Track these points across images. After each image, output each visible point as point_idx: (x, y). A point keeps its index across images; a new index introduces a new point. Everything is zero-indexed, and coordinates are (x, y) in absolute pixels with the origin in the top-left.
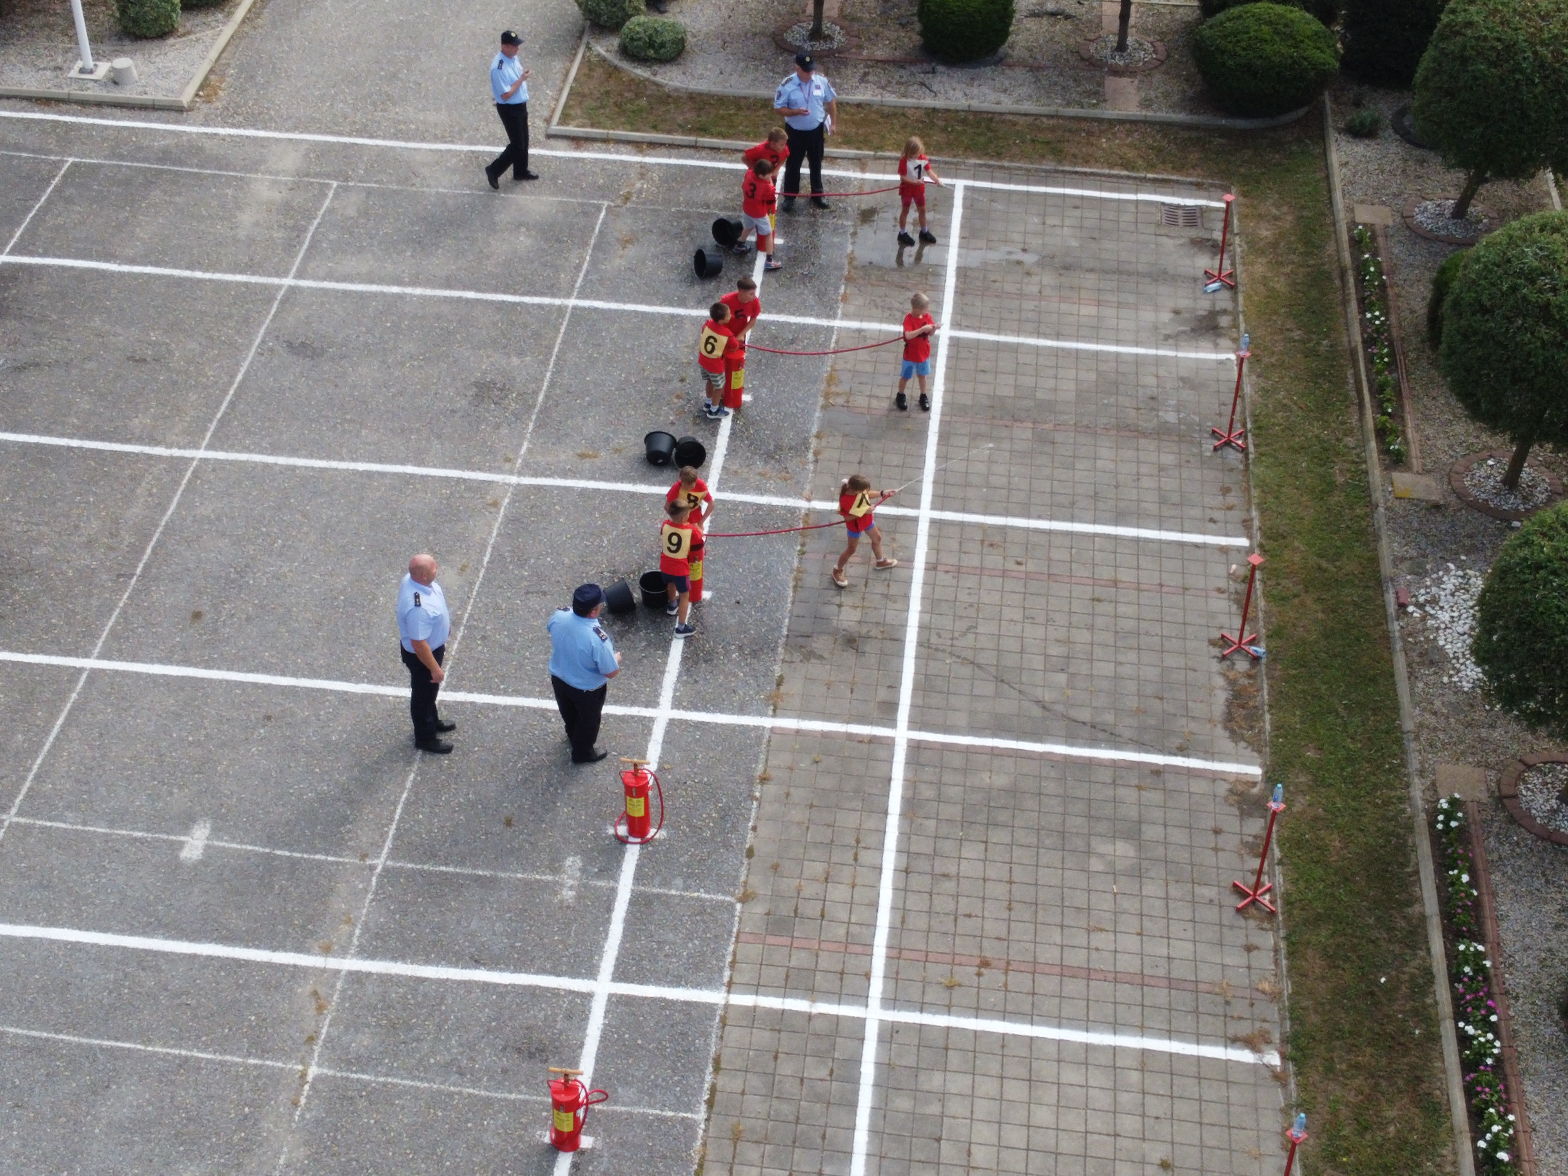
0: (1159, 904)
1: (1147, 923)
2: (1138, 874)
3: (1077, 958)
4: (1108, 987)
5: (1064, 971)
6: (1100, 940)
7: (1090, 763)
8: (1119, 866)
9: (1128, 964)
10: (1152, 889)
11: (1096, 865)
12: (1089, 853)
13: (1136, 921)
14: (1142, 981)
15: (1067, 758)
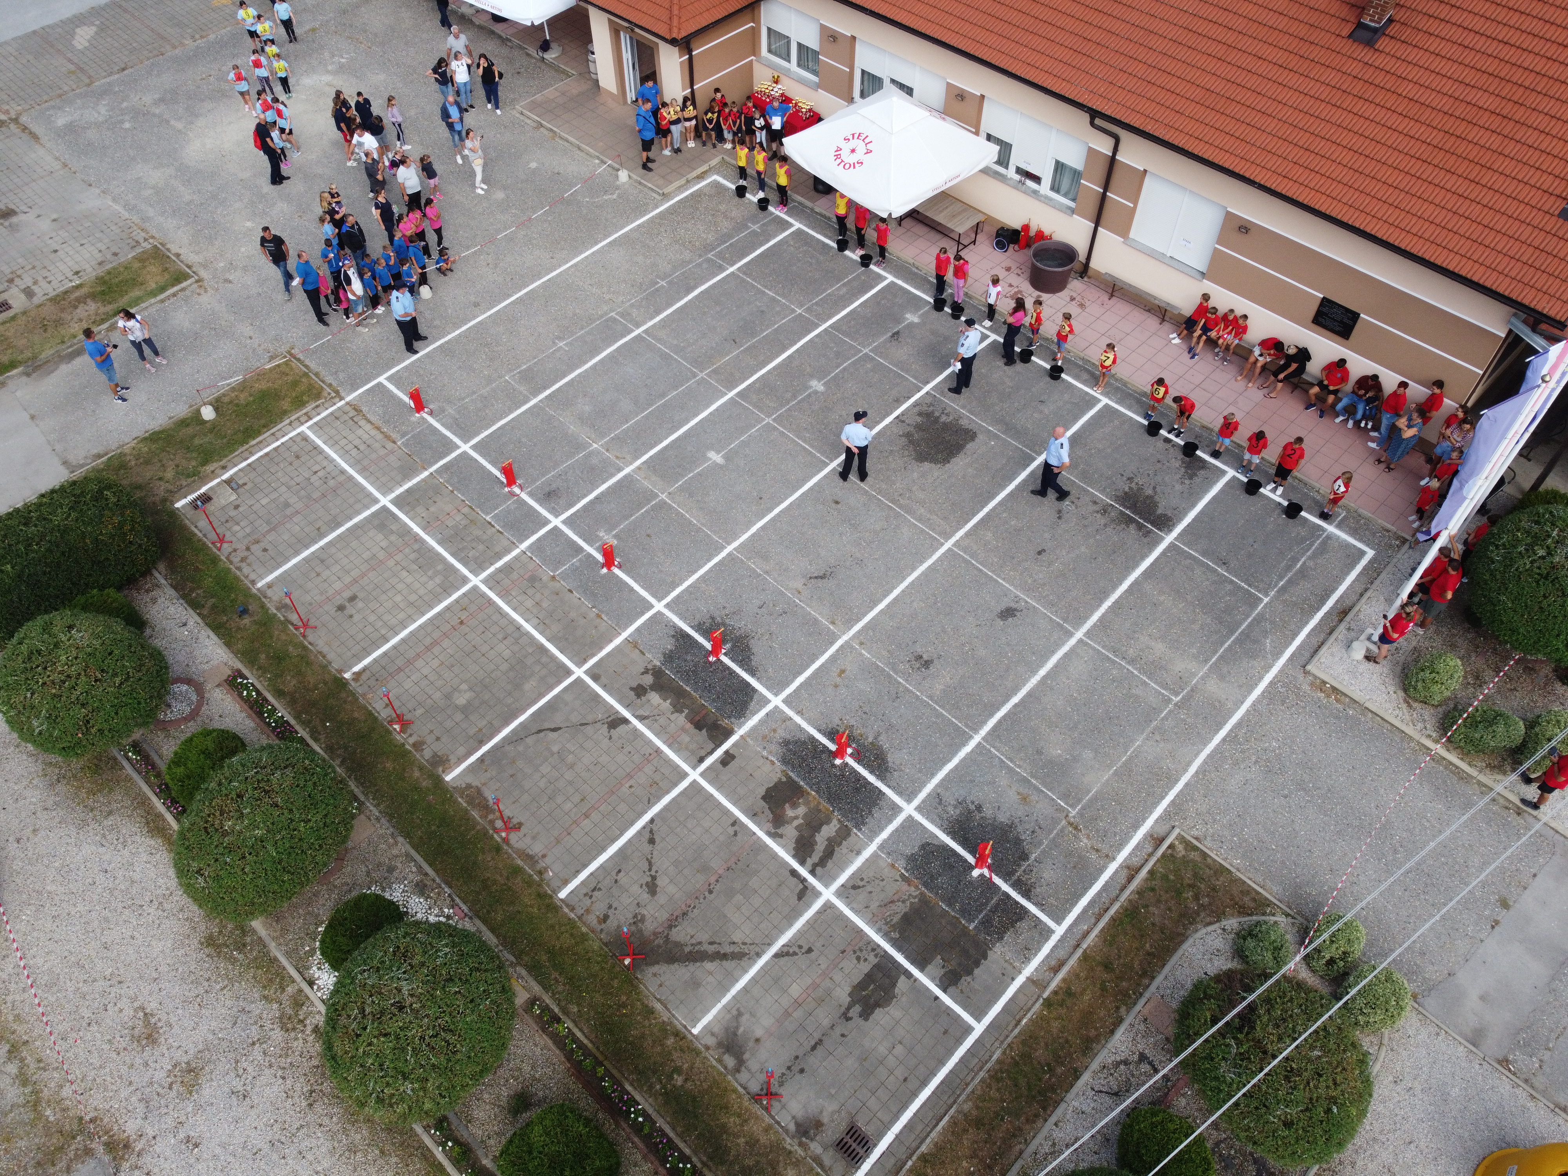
0: (430, 692)
1: (427, 682)
2: (448, 697)
3: (436, 650)
4: (418, 651)
5: (435, 643)
6: (435, 663)
7: (507, 723)
8: (456, 694)
9: (420, 663)
10: (437, 696)
11: (464, 687)
12: (471, 689)
13: (432, 679)
14: (409, 662)
15: (516, 717)
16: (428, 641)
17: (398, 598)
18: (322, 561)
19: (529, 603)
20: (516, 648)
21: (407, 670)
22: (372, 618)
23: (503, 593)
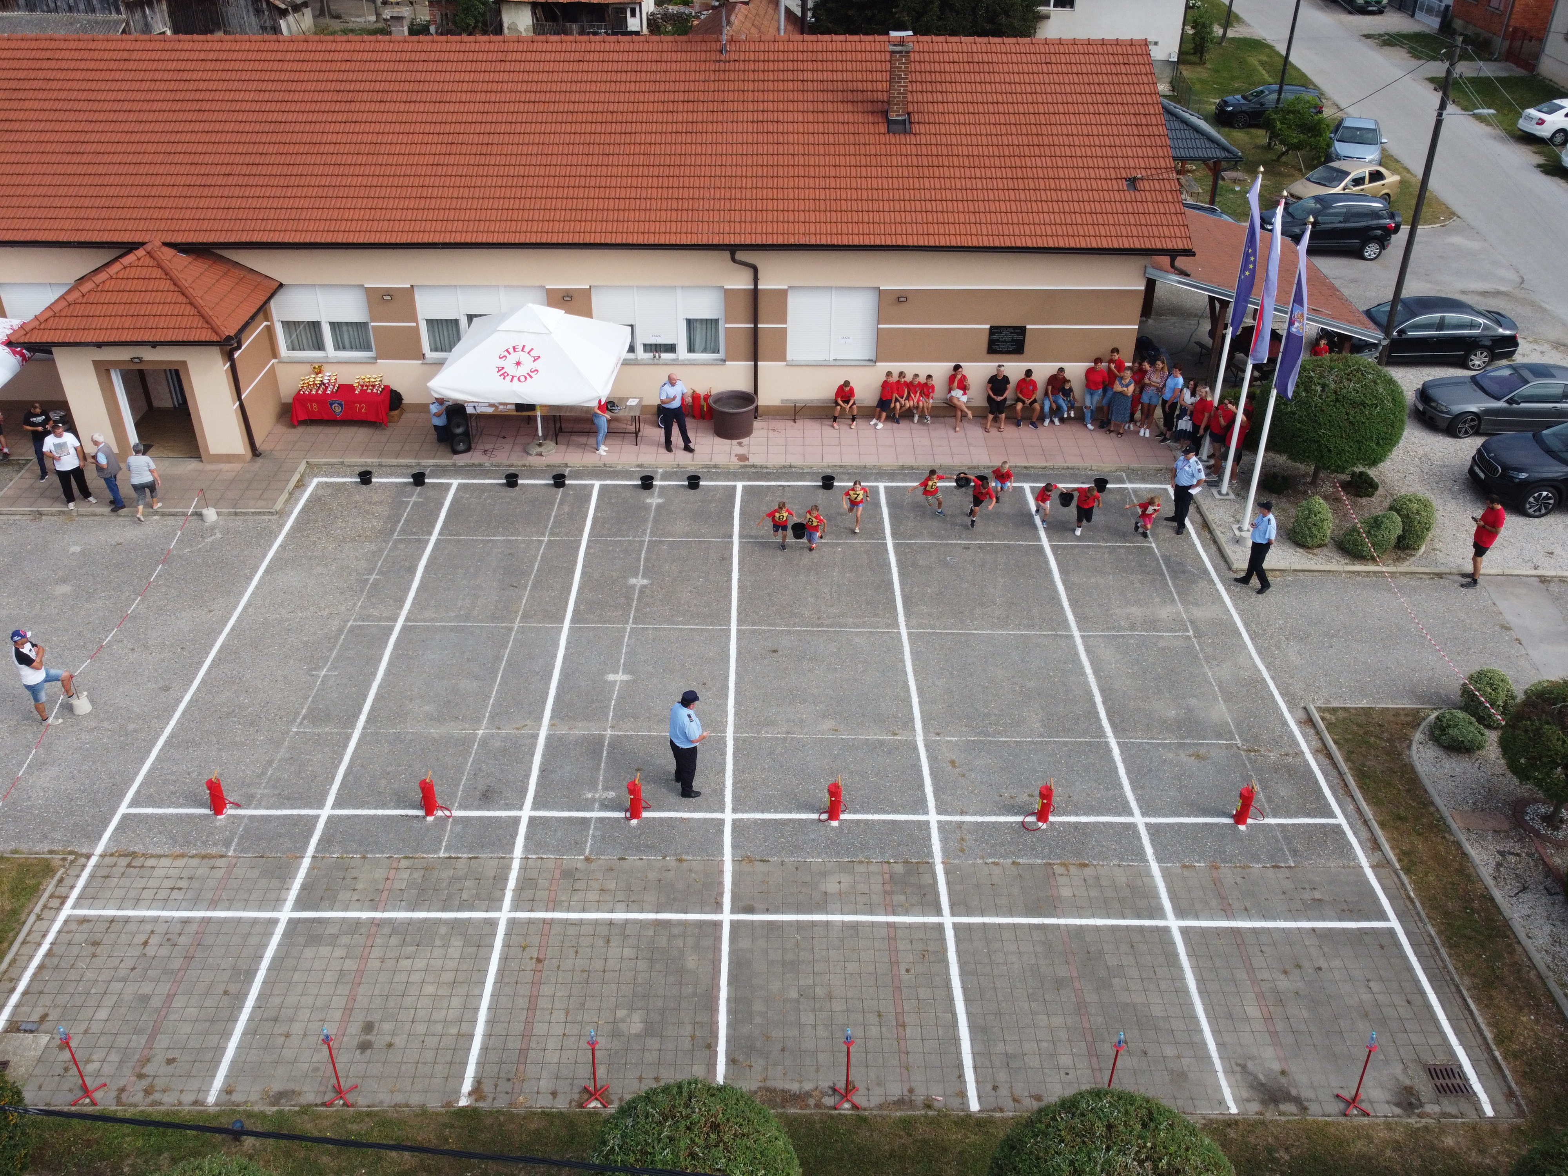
1: (572, 1039)
3: (544, 1003)
4: (522, 1019)
5: (534, 997)
6: (559, 1016)
7: (714, 1010)
8: (621, 1025)
11: (621, 1013)
12: (632, 1009)
13: (575, 1032)
15: (717, 999)
16: (522, 1002)
17: (429, 989)
18: (276, 1020)
19: (592, 896)
20: (634, 942)
21: (533, 1045)
22: (421, 1028)
23: (551, 905)
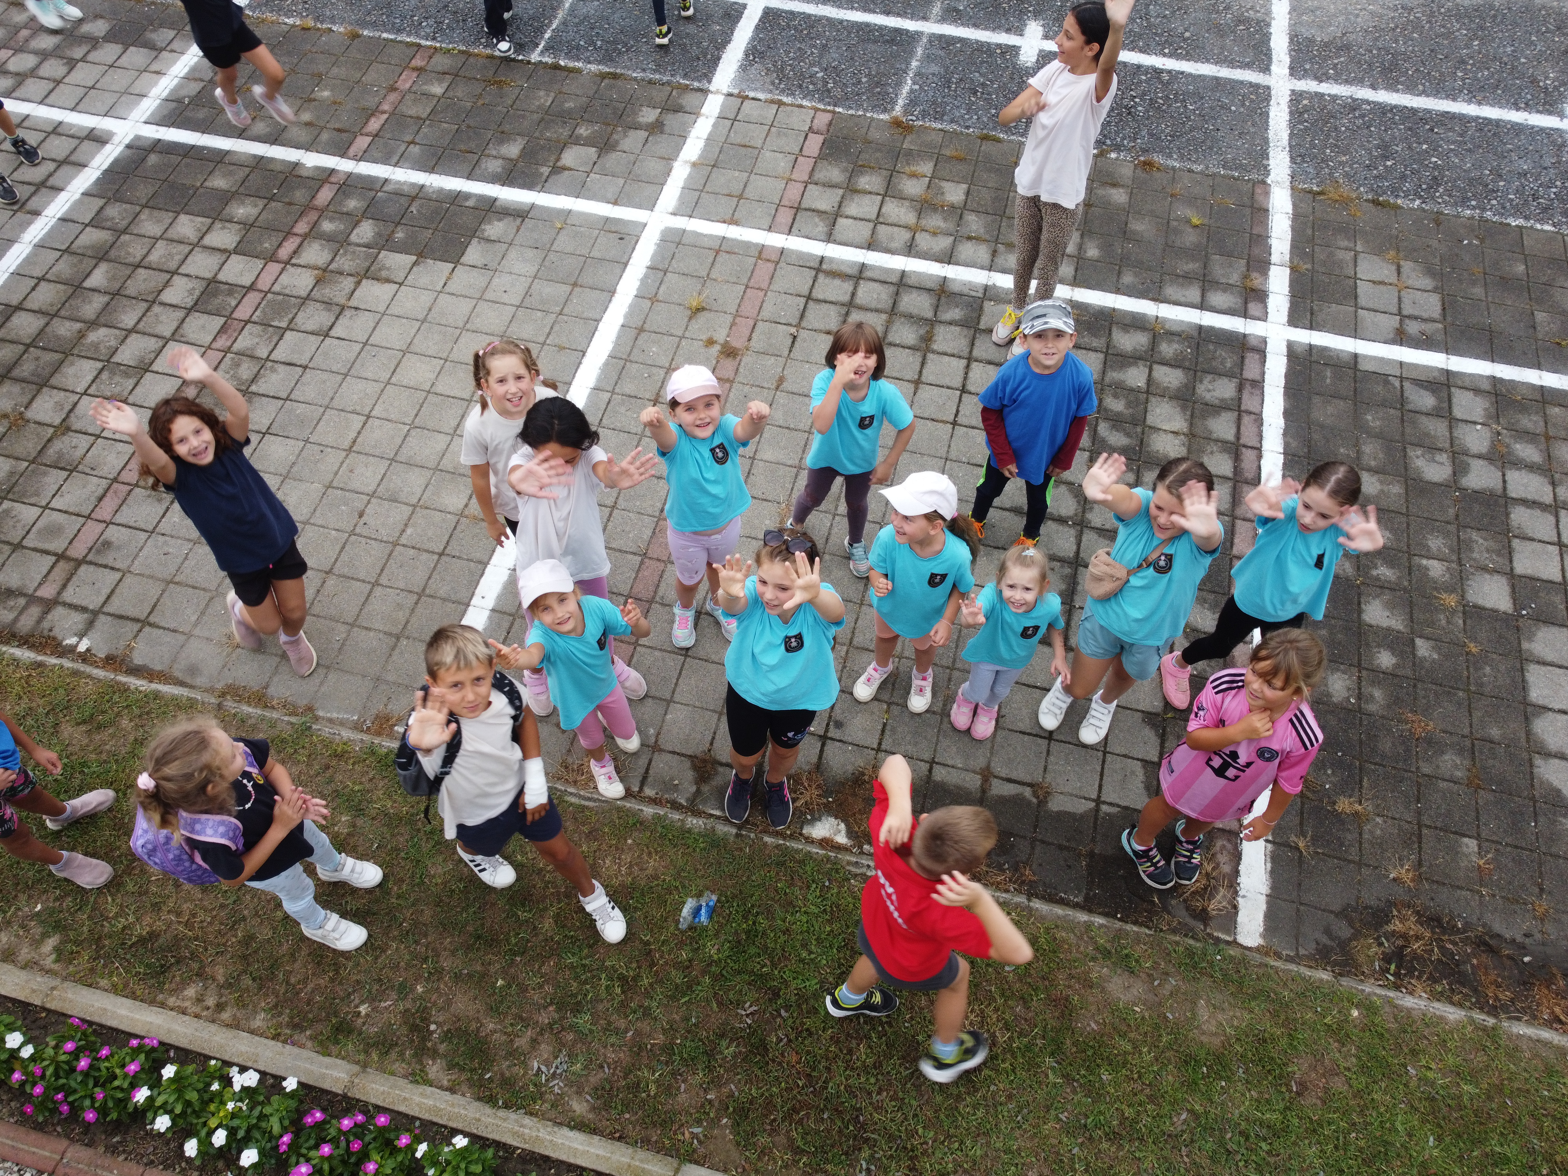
19: (899, 214)
23: (785, 216)
